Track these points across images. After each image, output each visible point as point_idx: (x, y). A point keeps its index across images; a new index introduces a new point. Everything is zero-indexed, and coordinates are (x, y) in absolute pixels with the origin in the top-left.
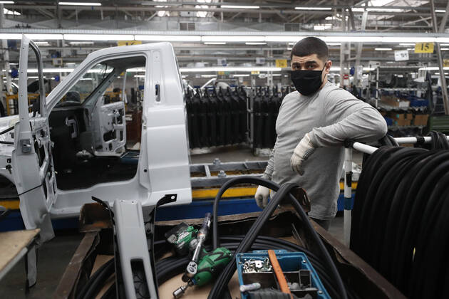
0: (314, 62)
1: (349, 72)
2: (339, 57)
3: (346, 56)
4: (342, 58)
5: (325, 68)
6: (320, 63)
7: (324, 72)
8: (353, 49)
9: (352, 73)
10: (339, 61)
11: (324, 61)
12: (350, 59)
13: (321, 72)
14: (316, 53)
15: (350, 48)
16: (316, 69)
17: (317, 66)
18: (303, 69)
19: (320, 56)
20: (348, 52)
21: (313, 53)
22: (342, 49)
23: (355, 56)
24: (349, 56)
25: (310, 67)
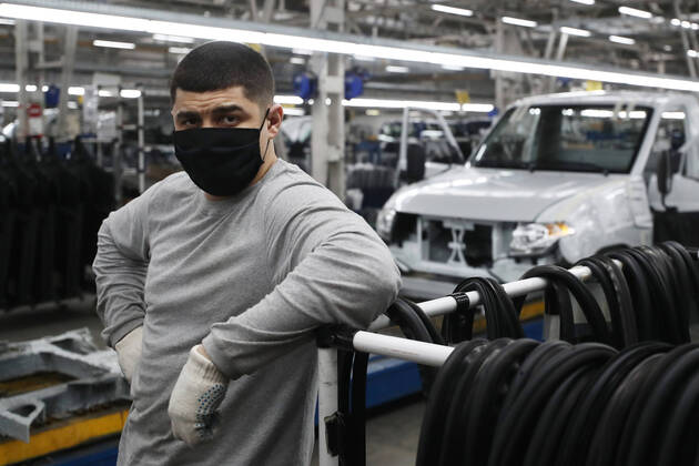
0: (234, 108)
1: (41, 99)
2: (13, 55)
3: (32, 56)
4: (21, 62)
5: (267, 123)
6: (254, 109)
7: (265, 134)
8: (51, 37)
9: (52, 99)
10: (13, 68)
11: (262, 104)
12: (42, 63)
13: (256, 133)
14: (239, 83)
15: (41, 35)
16: (244, 126)
17: (245, 117)
18: (207, 124)
19: (251, 93)
20: (38, 46)
21: (231, 85)
22: (20, 36)
23: (58, 58)
24: (41, 58)
25: (226, 121)
